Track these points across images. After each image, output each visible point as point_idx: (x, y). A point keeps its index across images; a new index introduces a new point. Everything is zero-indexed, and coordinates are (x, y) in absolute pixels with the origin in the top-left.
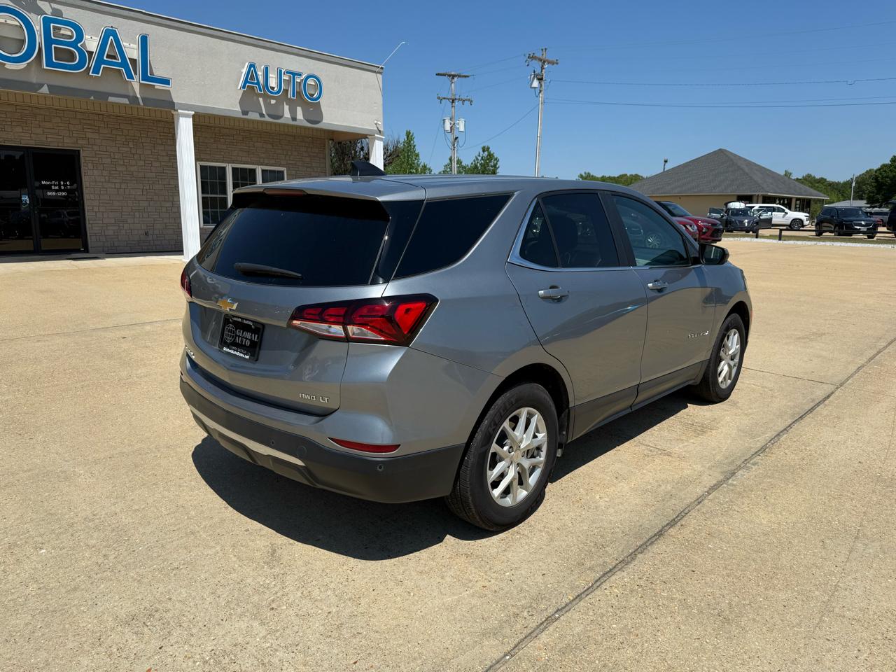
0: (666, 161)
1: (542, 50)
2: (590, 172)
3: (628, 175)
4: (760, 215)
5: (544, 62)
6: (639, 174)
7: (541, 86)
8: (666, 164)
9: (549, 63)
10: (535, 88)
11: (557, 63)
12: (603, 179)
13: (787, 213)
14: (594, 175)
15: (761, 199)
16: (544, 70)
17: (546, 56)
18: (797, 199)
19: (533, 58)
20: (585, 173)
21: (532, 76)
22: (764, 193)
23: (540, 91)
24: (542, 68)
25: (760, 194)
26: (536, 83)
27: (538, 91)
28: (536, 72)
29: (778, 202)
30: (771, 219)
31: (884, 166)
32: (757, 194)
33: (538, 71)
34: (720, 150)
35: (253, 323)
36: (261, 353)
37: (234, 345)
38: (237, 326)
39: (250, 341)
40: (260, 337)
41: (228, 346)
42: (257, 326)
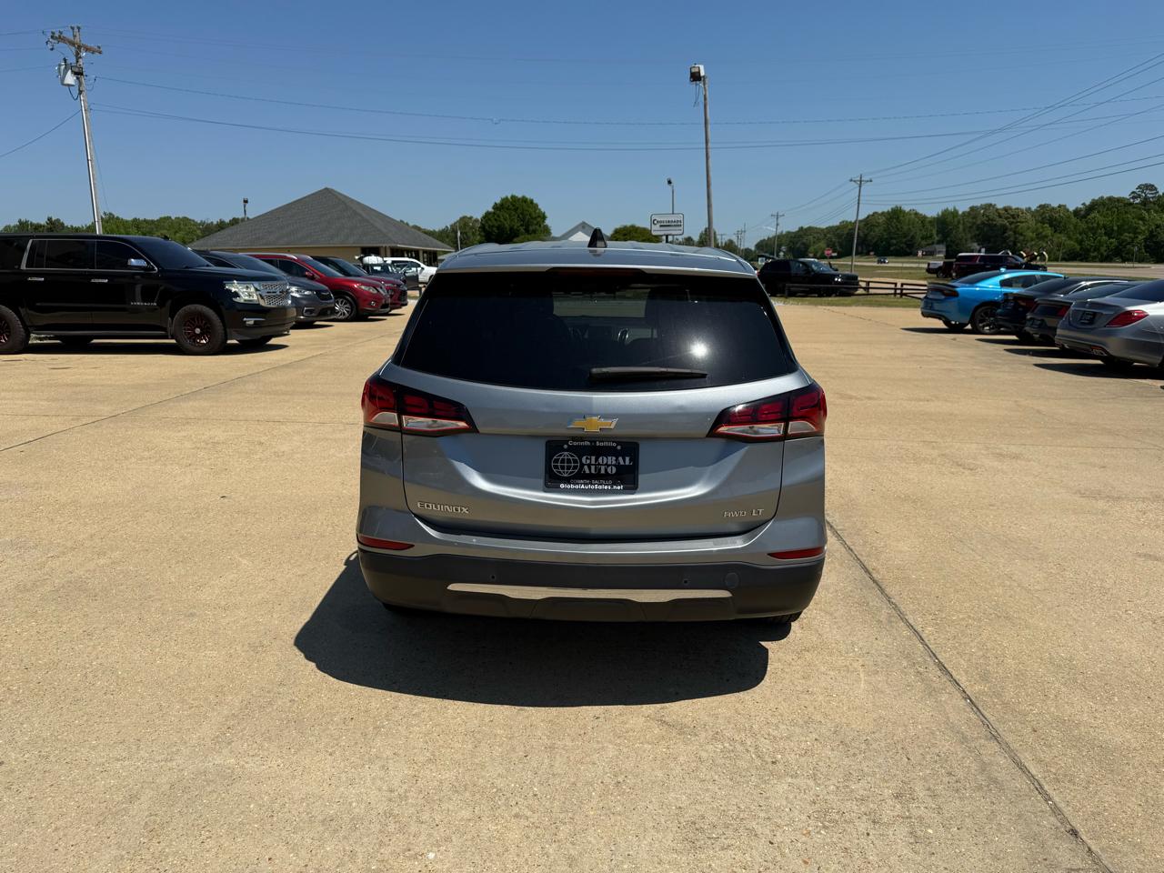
0: (246, 202)
1: (73, 28)
2: (113, 213)
3: (173, 218)
4: (405, 272)
5: (79, 47)
6: (190, 217)
7: (80, 84)
8: (247, 205)
9: (87, 49)
10: (69, 85)
11: (100, 53)
12: (137, 224)
13: (423, 269)
14: (120, 217)
15: (389, 252)
16: (80, 60)
17: (83, 39)
18: (425, 252)
19: (61, 39)
20: (105, 213)
21: (63, 67)
22: (393, 245)
23: (80, 92)
24: (78, 57)
25: (388, 245)
26: (70, 79)
27: (76, 93)
28: (68, 62)
29: (406, 255)
30: (417, 276)
31: (488, 214)
32: (384, 245)
33: (72, 60)
34: (326, 189)
35: (618, 443)
36: (641, 478)
37: (581, 476)
38: (580, 451)
39: (618, 466)
40: (635, 459)
41: (567, 481)
42: (629, 448)
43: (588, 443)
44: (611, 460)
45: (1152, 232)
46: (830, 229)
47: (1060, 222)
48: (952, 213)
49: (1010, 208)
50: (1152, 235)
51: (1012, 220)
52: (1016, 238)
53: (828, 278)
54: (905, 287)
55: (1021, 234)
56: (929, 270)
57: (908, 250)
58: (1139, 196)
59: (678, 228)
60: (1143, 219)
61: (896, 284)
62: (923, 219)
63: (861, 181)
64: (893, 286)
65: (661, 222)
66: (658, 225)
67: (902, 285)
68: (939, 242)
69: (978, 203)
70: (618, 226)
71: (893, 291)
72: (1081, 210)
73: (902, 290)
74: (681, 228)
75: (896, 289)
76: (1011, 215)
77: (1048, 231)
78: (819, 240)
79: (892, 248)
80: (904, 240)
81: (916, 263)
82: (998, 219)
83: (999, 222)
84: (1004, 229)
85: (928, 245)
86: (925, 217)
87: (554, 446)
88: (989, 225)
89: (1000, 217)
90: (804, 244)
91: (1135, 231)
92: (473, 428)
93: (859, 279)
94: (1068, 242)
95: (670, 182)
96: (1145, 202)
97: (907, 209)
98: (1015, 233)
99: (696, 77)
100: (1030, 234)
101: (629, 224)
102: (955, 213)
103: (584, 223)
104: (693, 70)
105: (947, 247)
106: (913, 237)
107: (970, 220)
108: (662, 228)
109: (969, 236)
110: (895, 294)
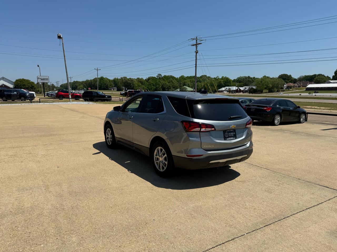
35: (233, 130)
36: (237, 136)
37: (229, 137)
38: (228, 132)
39: (233, 134)
40: (235, 133)
41: (227, 138)
42: (234, 131)
43: (229, 131)
44: (232, 133)
45: (162, 85)
46: (83, 82)
47: (143, 82)
48: (117, 79)
49: (131, 78)
50: (162, 86)
51: (132, 81)
52: (133, 86)
53: (104, 96)
54: (123, 99)
55: (134, 85)
56: (121, 94)
57: (107, 89)
58: (158, 77)
59: (47, 80)
60: (160, 82)
61: (120, 98)
62: (109, 80)
63: (98, 70)
64: (119, 99)
65: (41, 78)
66: (40, 79)
67: (122, 98)
68: (114, 87)
69: (122, 77)
70: (17, 79)
71: (119, 100)
72: (146, 79)
73: (122, 100)
74: (48, 80)
75: (120, 99)
76: (131, 80)
77: (140, 84)
78: (80, 85)
79: (102, 88)
80: (105, 86)
81: (111, 92)
82: (128, 81)
83: (129, 82)
84: (130, 84)
85: (112, 87)
86: (110, 80)
87: (225, 131)
88: (127, 83)
89: (129, 81)
90: (75, 86)
91: (159, 85)
92: (215, 130)
93: (112, 97)
94: (145, 87)
95: (38, 66)
96: (160, 78)
97: (104, 77)
98: (133, 85)
99: (59, 37)
100: (136, 85)
101: (21, 78)
102: (118, 79)
103: (3, 77)
104: (58, 35)
105: (117, 88)
106: (107, 85)
107: (122, 81)
108: (41, 80)
109: (122, 85)
110: (120, 101)
